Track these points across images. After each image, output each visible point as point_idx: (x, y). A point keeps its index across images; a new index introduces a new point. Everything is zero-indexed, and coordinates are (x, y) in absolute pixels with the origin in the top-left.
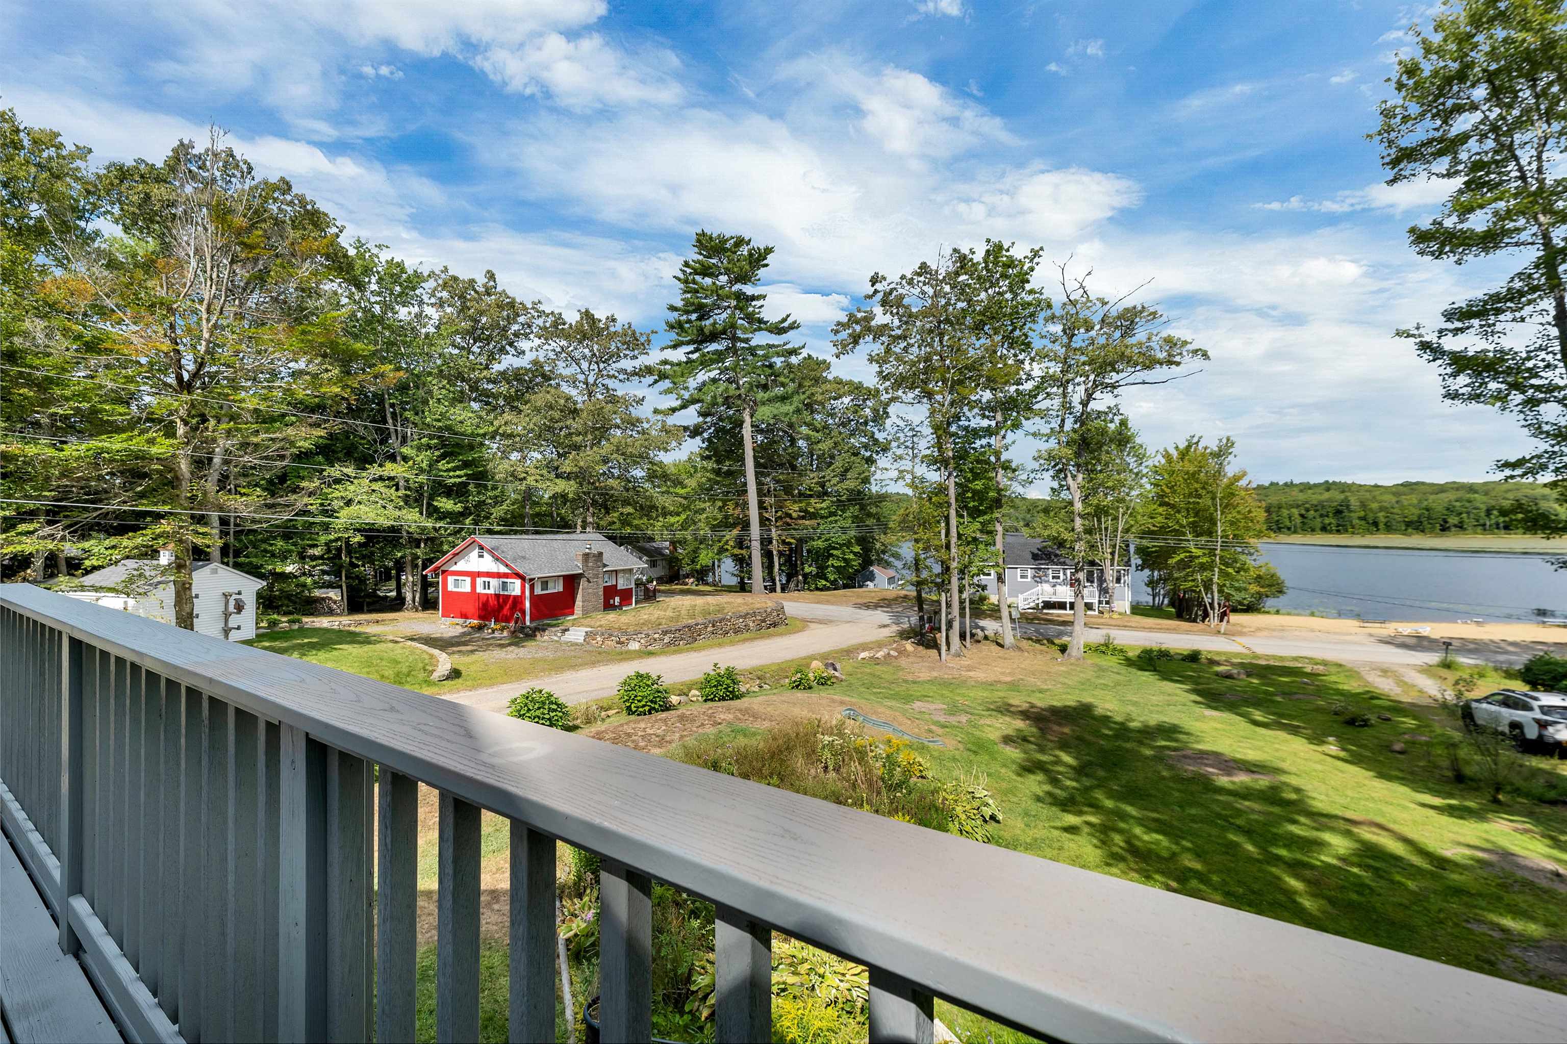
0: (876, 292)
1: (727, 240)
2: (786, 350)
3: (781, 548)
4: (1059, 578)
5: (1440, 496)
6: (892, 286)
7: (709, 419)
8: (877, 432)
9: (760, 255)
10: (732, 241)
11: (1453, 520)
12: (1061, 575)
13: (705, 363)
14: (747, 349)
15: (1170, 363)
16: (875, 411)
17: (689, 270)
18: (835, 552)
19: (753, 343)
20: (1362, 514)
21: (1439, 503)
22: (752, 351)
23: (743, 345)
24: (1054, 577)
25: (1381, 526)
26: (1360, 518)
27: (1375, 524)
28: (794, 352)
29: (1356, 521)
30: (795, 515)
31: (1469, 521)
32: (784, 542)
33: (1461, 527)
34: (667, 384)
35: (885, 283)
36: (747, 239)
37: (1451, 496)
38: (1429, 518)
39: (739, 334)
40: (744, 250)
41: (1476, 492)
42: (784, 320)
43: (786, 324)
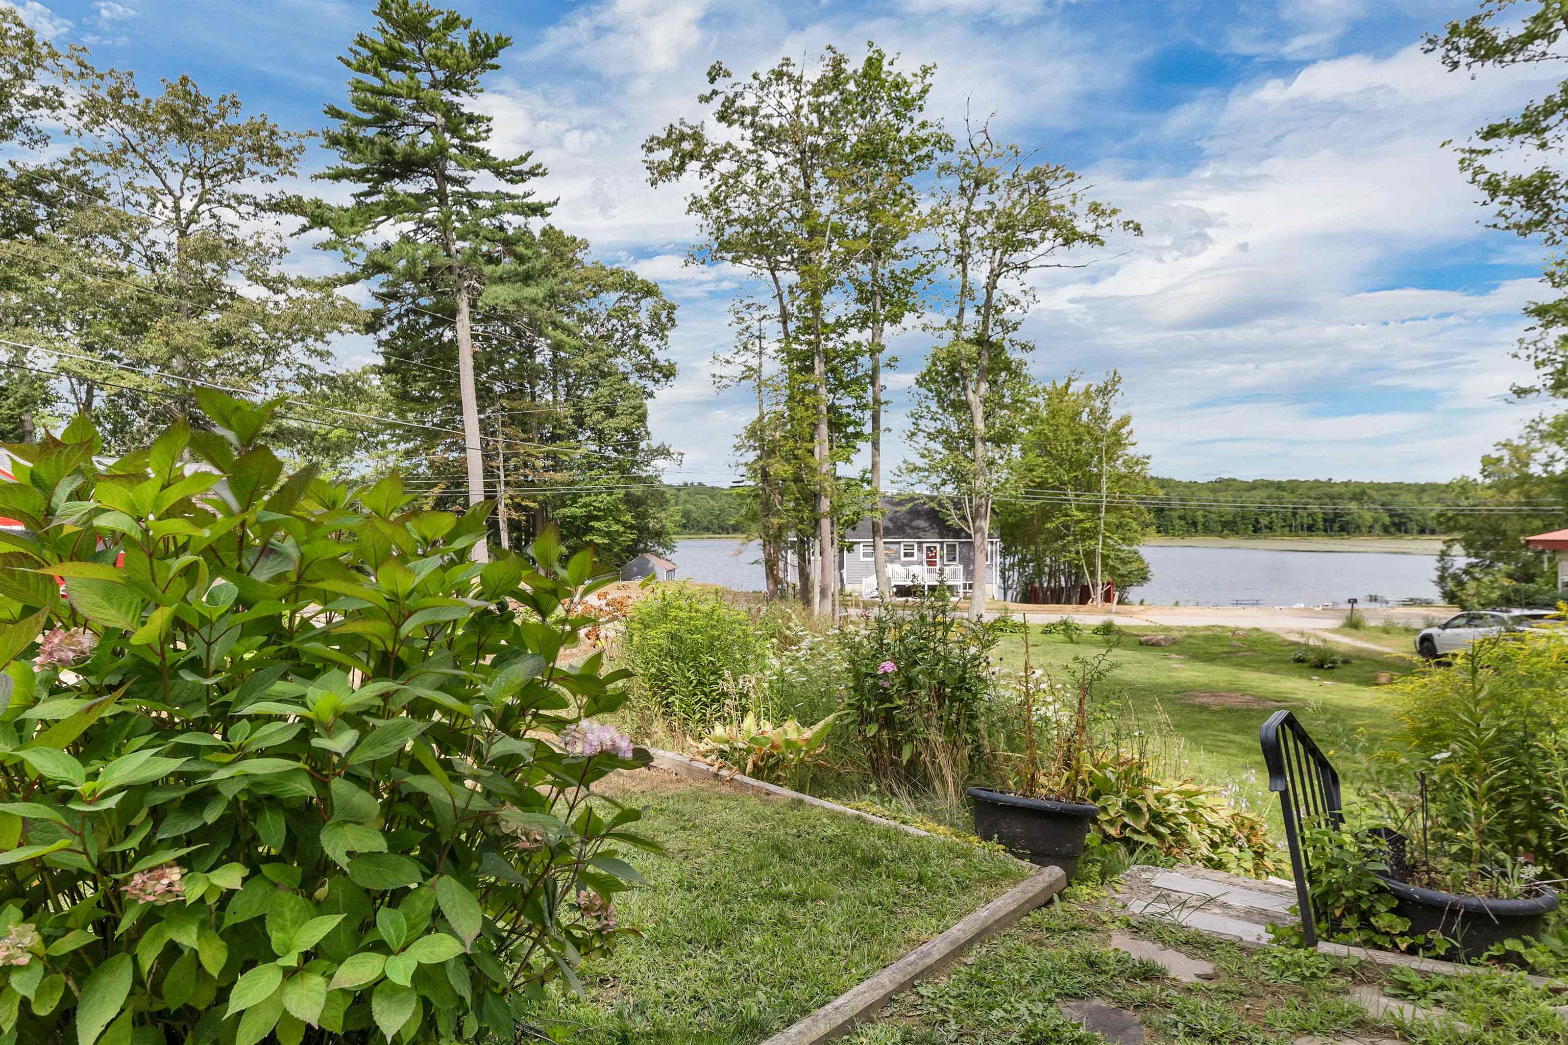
0: (715, 92)
1: (431, 14)
2: (528, 206)
3: (515, 515)
4: (912, 555)
5: (1254, 492)
6: (739, 89)
7: (394, 305)
8: (656, 350)
9: (488, 45)
10: (440, 18)
11: (1264, 521)
12: (916, 551)
13: (394, 208)
14: (463, 195)
15: (1093, 239)
16: (655, 316)
17: (365, 52)
18: (596, 524)
19: (472, 188)
20: (1182, 513)
21: (1251, 502)
22: (471, 199)
23: (456, 188)
24: (906, 555)
25: (1200, 527)
26: (1181, 518)
27: (1194, 524)
28: (538, 210)
29: (1177, 522)
30: (540, 463)
31: (1278, 522)
32: (518, 507)
33: (1270, 527)
34: (325, 234)
35: (729, 81)
36: (464, 18)
37: (1262, 494)
38: (1243, 518)
39: (452, 169)
40: (461, 37)
41: (1284, 490)
42: (523, 159)
43: (525, 167)
